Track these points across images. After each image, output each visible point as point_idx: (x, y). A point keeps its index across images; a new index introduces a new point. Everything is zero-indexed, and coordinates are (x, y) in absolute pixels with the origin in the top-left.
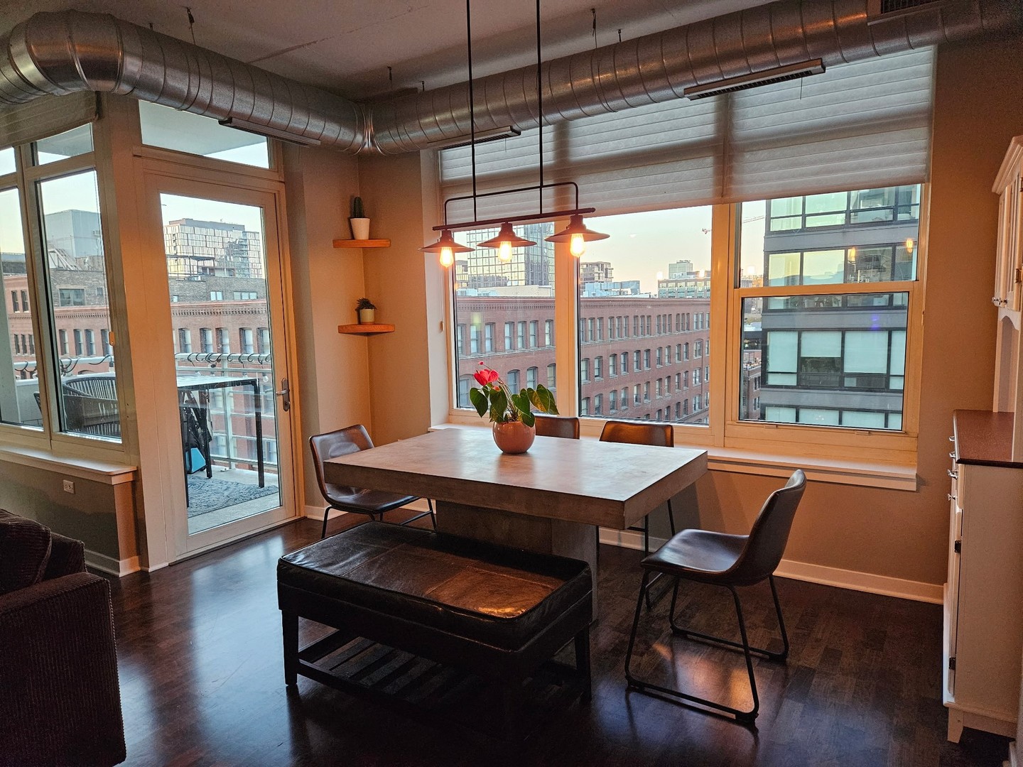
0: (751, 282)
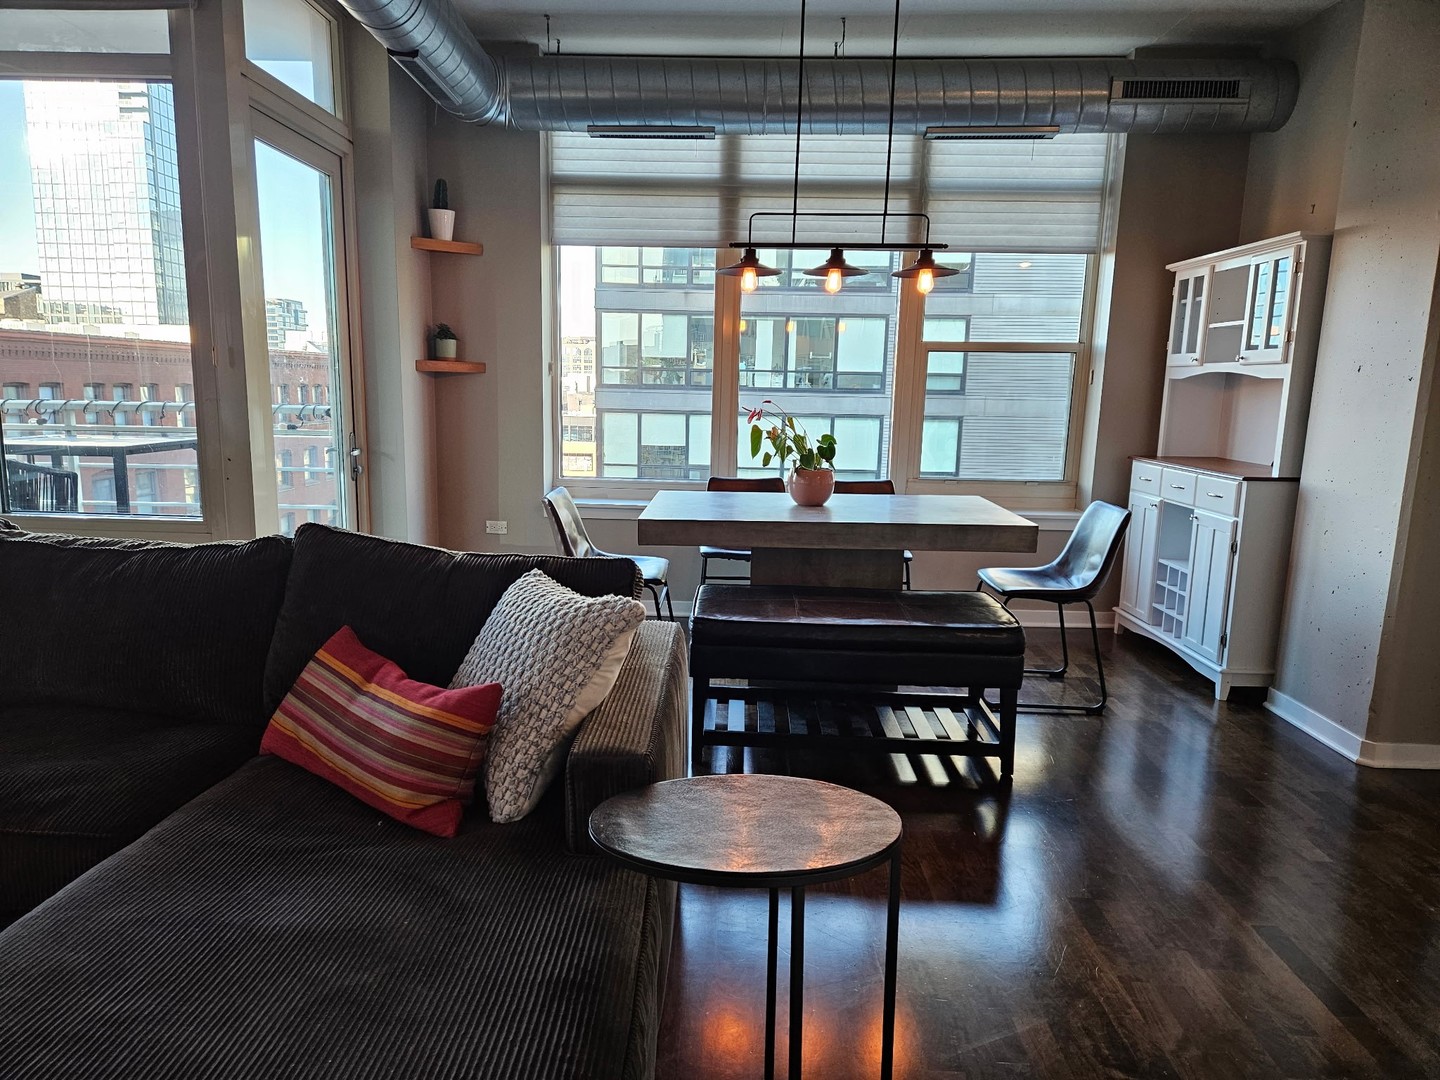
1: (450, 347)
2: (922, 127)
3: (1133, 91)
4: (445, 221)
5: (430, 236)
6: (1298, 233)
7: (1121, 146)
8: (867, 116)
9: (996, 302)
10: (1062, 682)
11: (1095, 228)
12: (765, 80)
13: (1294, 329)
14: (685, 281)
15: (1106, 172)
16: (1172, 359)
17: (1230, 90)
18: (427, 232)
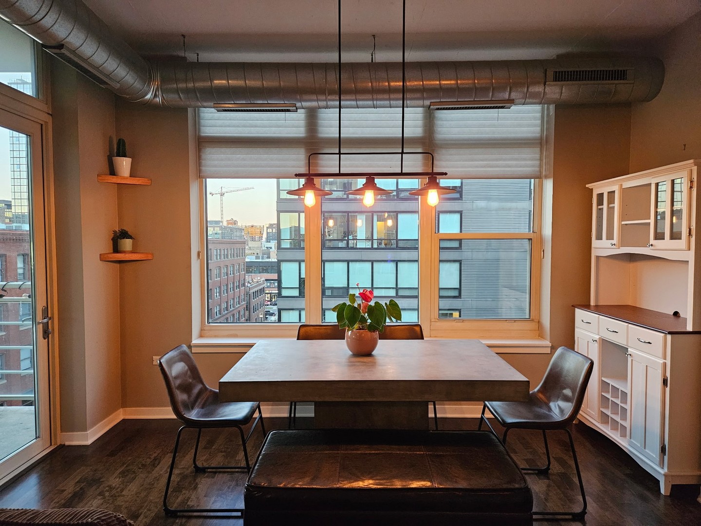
0: (243, 230)
1: (127, 244)
2: (427, 103)
3: (559, 77)
4: (124, 164)
5: (114, 174)
6: (692, 161)
7: (551, 114)
8: (392, 96)
9: (474, 204)
10: (548, 478)
11: (538, 162)
12: (326, 75)
13: (693, 227)
15: (542, 130)
16: (595, 243)
17: (621, 75)
18: (113, 172)
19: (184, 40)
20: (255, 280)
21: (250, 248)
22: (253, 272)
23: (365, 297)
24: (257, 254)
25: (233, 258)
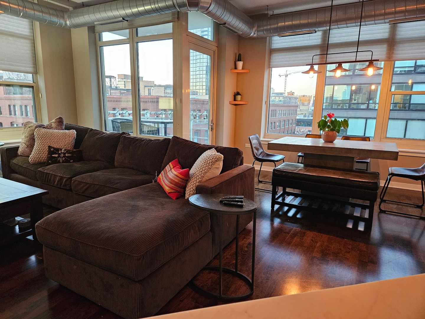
0: (298, 98)
1: (239, 97)
4: (240, 64)
14: (352, 74)
18: (236, 68)
19: (268, 8)
20: (301, 131)
21: (301, 110)
22: (301, 125)
23: (330, 116)
24: (305, 114)
25: (289, 116)
